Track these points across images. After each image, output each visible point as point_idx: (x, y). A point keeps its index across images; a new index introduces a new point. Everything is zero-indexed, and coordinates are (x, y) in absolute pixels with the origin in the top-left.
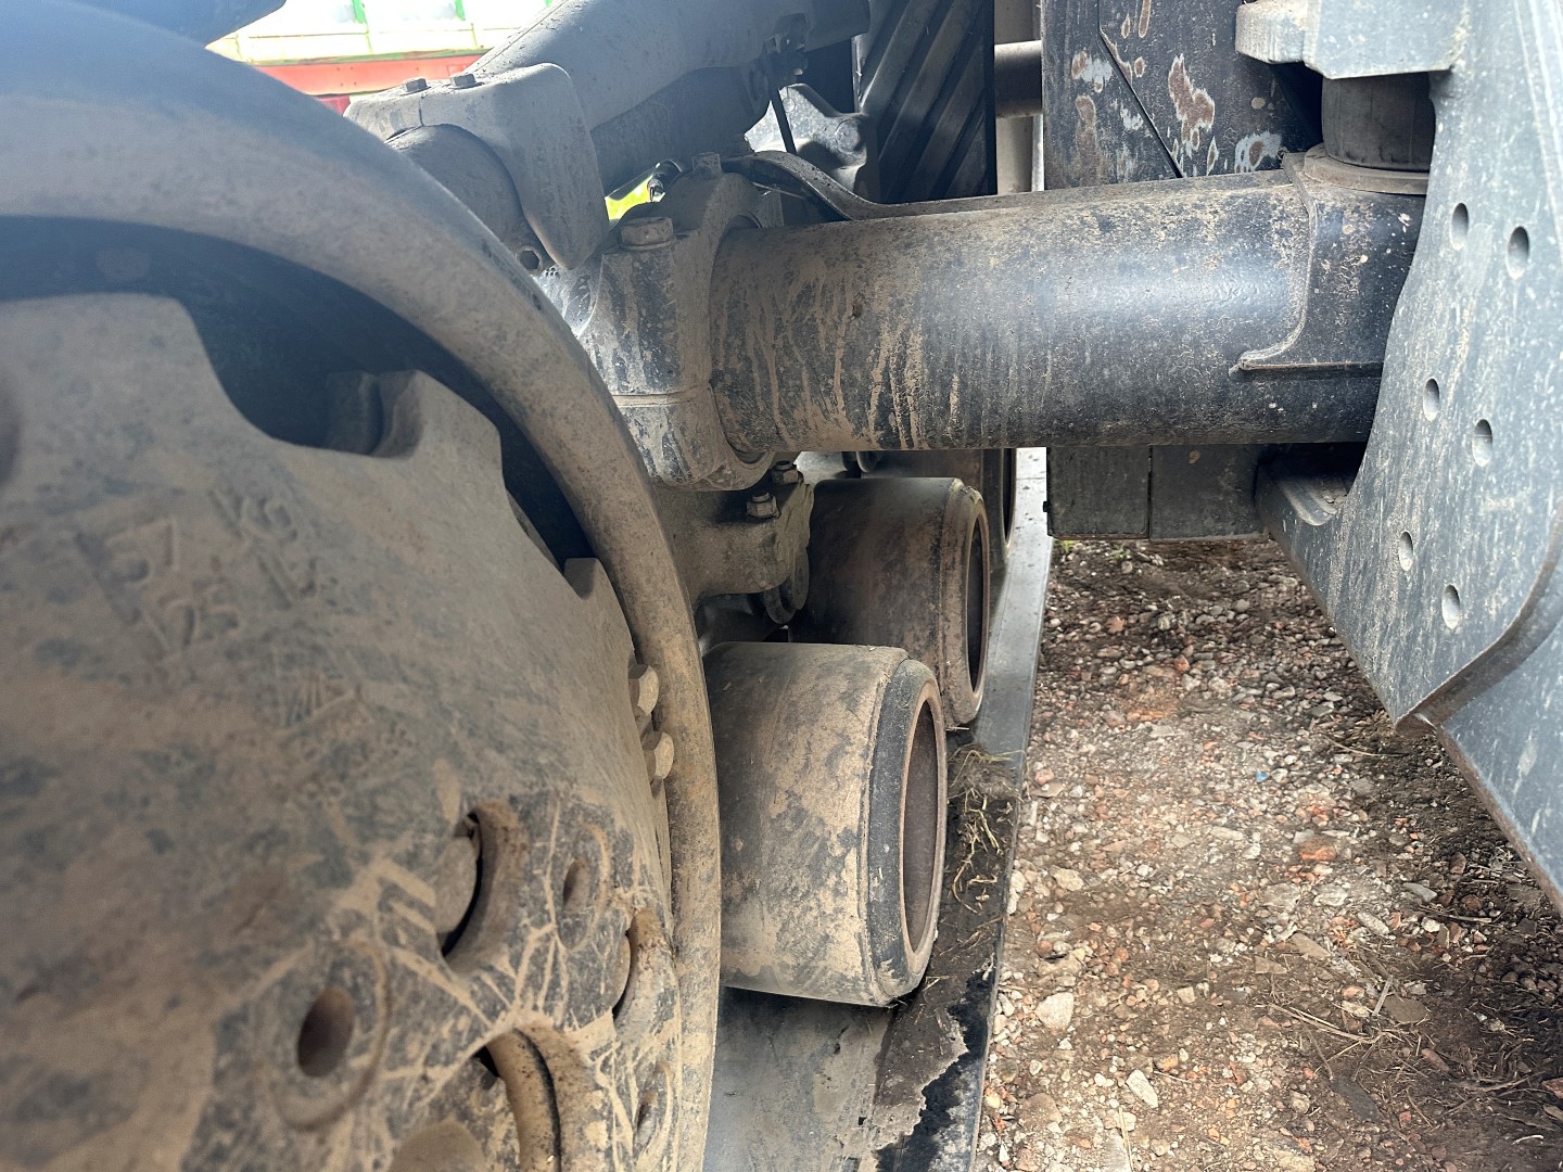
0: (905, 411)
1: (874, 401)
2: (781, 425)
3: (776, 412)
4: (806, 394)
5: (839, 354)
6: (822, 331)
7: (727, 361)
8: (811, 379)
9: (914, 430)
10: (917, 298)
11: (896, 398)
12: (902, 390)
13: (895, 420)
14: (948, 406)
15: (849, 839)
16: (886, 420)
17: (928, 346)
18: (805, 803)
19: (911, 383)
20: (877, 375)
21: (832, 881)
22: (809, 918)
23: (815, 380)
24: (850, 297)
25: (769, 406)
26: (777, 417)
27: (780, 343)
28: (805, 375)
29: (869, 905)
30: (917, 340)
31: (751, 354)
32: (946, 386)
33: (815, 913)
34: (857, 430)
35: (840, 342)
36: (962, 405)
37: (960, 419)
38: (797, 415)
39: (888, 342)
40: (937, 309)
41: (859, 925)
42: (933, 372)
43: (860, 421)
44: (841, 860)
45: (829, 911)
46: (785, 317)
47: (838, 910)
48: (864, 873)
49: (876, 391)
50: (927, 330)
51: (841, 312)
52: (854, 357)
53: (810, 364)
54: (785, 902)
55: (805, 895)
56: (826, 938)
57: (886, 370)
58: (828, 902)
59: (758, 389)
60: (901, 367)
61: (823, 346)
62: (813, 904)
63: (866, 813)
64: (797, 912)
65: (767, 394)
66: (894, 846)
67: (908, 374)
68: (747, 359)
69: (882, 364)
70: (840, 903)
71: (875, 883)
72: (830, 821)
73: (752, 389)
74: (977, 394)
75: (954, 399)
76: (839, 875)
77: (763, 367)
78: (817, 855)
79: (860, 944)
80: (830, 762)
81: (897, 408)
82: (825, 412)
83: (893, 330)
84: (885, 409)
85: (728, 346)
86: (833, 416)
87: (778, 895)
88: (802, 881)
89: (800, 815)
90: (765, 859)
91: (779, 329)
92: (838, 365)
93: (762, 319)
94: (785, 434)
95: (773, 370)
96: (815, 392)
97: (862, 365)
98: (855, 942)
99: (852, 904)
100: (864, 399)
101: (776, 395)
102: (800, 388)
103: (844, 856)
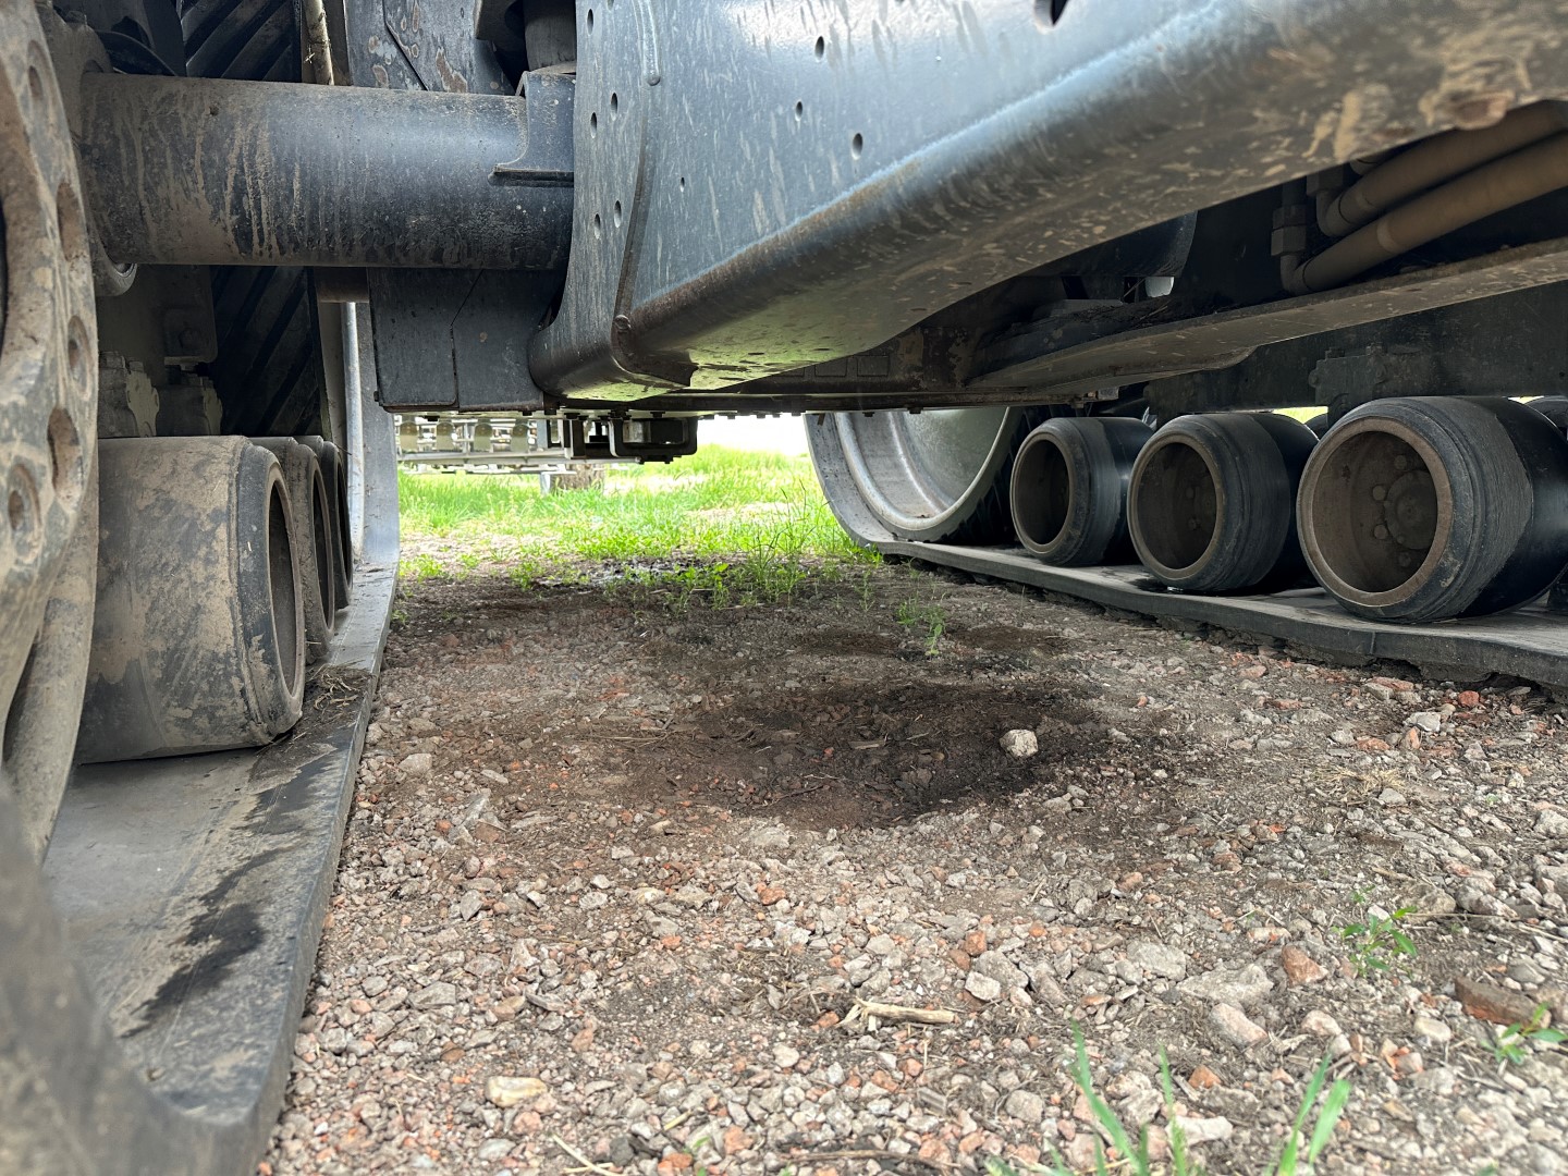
0: (256, 193)
1: (230, 182)
2: (144, 203)
3: (141, 188)
4: (170, 172)
5: (199, 140)
6: (184, 123)
7: (96, 137)
8: (173, 158)
9: (264, 216)
10: (263, 108)
11: (249, 180)
12: (254, 173)
13: (248, 203)
14: (292, 191)
15: (216, 517)
16: (240, 202)
17: (273, 140)
18: (173, 495)
19: (261, 168)
20: (232, 158)
21: (203, 552)
22: (180, 590)
23: (178, 160)
24: (207, 103)
25: (134, 180)
26: (142, 194)
27: (146, 127)
28: (169, 154)
29: (238, 574)
30: (264, 136)
31: (119, 133)
32: (290, 173)
33: (186, 584)
34: (215, 213)
35: (200, 131)
36: (303, 191)
37: (302, 204)
38: (161, 192)
39: (241, 134)
40: (279, 116)
41: (229, 590)
42: (278, 159)
43: (218, 203)
44: (212, 534)
45: (200, 579)
46: (151, 110)
47: (210, 578)
48: (234, 542)
49: (232, 173)
50: (272, 129)
51: (200, 112)
52: (211, 142)
53: (174, 146)
54: (154, 579)
55: (175, 570)
56: (198, 609)
57: (240, 157)
58: (199, 571)
59: (124, 164)
60: (252, 155)
61: (185, 132)
62: (183, 575)
63: (234, 501)
64: (168, 586)
65: (132, 170)
66: (260, 527)
67: (258, 160)
68: (115, 138)
69: (237, 150)
70: (211, 570)
71: (245, 555)
72: (199, 506)
73: (118, 163)
74: (314, 181)
75: (296, 186)
76: (209, 546)
77: (130, 145)
78: (187, 533)
79: (232, 608)
80: (197, 468)
81: (250, 191)
82: (186, 190)
83: (245, 124)
84: (239, 192)
85: (96, 126)
86: (194, 195)
87: (147, 574)
88: (172, 556)
89: (168, 505)
90: (133, 543)
91: (145, 117)
92: (199, 150)
93: (129, 109)
94: (148, 216)
95: (139, 148)
96: (177, 170)
97: (219, 150)
98: (226, 607)
99: (223, 571)
100: (222, 181)
101: (141, 172)
102: (165, 165)
103: (214, 530)
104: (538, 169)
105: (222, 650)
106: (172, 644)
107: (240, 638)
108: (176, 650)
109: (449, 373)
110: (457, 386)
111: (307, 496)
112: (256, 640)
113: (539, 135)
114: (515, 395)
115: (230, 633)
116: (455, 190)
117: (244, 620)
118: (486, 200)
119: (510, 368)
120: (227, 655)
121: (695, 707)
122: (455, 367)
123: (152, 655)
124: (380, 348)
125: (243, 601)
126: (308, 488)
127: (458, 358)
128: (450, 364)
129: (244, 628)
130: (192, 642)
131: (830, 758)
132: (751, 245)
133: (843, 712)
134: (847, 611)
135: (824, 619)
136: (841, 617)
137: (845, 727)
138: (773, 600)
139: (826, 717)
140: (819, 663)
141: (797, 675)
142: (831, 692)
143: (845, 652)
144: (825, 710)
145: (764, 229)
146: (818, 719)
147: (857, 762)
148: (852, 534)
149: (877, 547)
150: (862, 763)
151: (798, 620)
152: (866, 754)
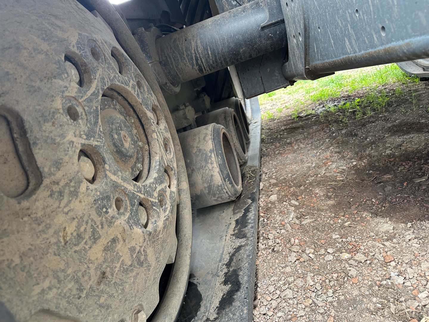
0: (201, 58)
1: (194, 58)
2: (177, 71)
3: (175, 67)
4: (180, 61)
5: (184, 49)
6: (180, 46)
7: (162, 58)
8: (180, 57)
9: (204, 64)
10: (197, 34)
11: (198, 56)
12: (199, 53)
13: (200, 62)
14: (209, 55)
15: (211, 151)
16: (198, 62)
17: (201, 42)
18: (200, 148)
19: (200, 51)
20: (193, 52)
21: (210, 161)
22: (207, 172)
23: (181, 57)
24: (184, 38)
25: (173, 66)
26: (176, 69)
27: (172, 51)
28: (179, 56)
29: (219, 165)
30: (199, 42)
31: (167, 55)
32: (207, 50)
33: (208, 170)
34: (193, 67)
35: (184, 47)
36: (211, 53)
37: (212, 57)
38: (179, 67)
39: (193, 44)
40: (201, 35)
41: (217, 170)
42: (204, 47)
43: (193, 65)
44: (211, 156)
45: (211, 168)
46: (172, 46)
47: (213, 167)
48: (216, 157)
49: (194, 55)
50: (200, 39)
51: (183, 42)
52: (187, 49)
53: (179, 53)
54: (201, 170)
55: (205, 167)
56: (212, 176)
57: (194, 50)
58: (210, 166)
59: (170, 63)
60: (197, 48)
61: (181, 49)
62: (207, 168)
63: (214, 146)
64: (204, 171)
65: (172, 63)
66: (222, 151)
67: (199, 49)
68: (166, 57)
69: (193, 49)
70: (213, 165)
71: (219, 160)
72: (207, 149)
73: (169, 63)
74: (214, 50)
75: (210, 53)
76: (211, 160)
77: (170, 57)
78: (205, 157)
79: (219, 174)
80: (204, 138)
81: (199, 58)
82: (185, 64)
83: (194, 41)
84: (197, 60)
85: (162, 55)
86: (187, 65)
87: (199, 169)
88: (203, 164)
89: (200, 150)
90: (195, 162)
91: (171, 48)
92: (185, 52)
93: (167, 48)
94: (178, 74)
95: (172, 57)
96: (181, 60)
97: (189, 50)
98: (218, 174)
99: (215, 165)
100: (192, 58)
101: (174, 63)
102: (178, 60)
103: (211, 155)
104: (274, 21)
105: (220, 184)
106: (208, 184)
107: (223, 180)
108: (210, 186)
109: (261, 84)
110: (264, 87)
111: (233, 125)
112: (227, 180)
113: (272, 10)
114: (281, 84)
115: (220, 180)
116: (251, 37)
117: (223, 176)
118: (260, 36)
119: (278, 76)
120: (221, 185)
121: (354, 166)
122: (262, 81)
123: (205, 188)
124: (242, 83)
125: (221, 171)
126: (232, 122)
127: (263, 78)
128: (261, 81)
129: (223, 178)
130: (213, 183)
131: (406, 187)
132: (347, 56)
133: (409, 164)
134: (407, 112)
135: (398, 118)
136: (405, 114)
137: (411, 171)
138: (378, 110)
139: (403, 168)
140: (398, 140)
141: (390, 147)
142: (404, 154)
143: (408, 133)
144: (402, 165)
145: (351, 52)
146: (400, 169)
147: (417, 188)
148: (406, 71)
149: (417, 76)
150: (419, 188)
151: (388, 119)
152: (420, 184)
